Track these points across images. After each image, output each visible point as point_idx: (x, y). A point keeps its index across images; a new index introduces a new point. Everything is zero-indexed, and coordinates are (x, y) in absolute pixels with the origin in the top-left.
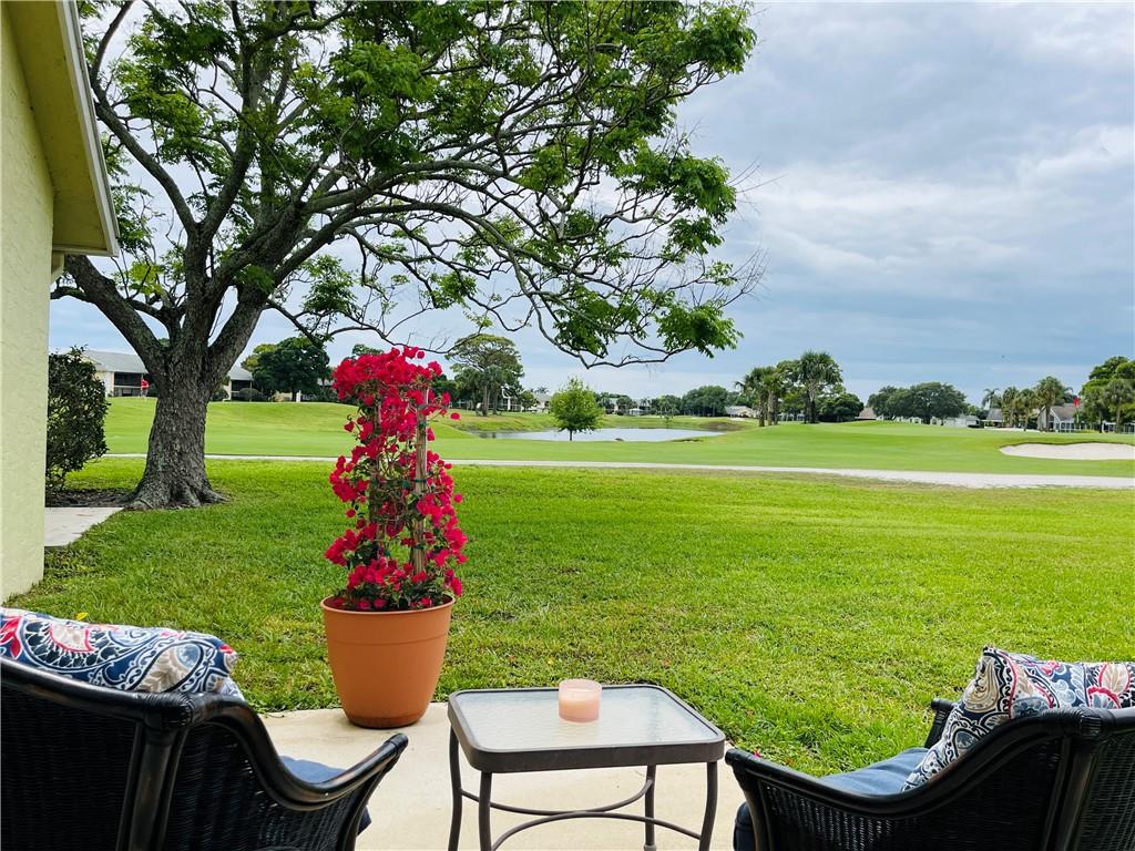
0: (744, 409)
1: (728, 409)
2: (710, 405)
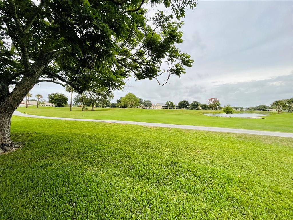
1: (266, 109)
2: (262, 109)
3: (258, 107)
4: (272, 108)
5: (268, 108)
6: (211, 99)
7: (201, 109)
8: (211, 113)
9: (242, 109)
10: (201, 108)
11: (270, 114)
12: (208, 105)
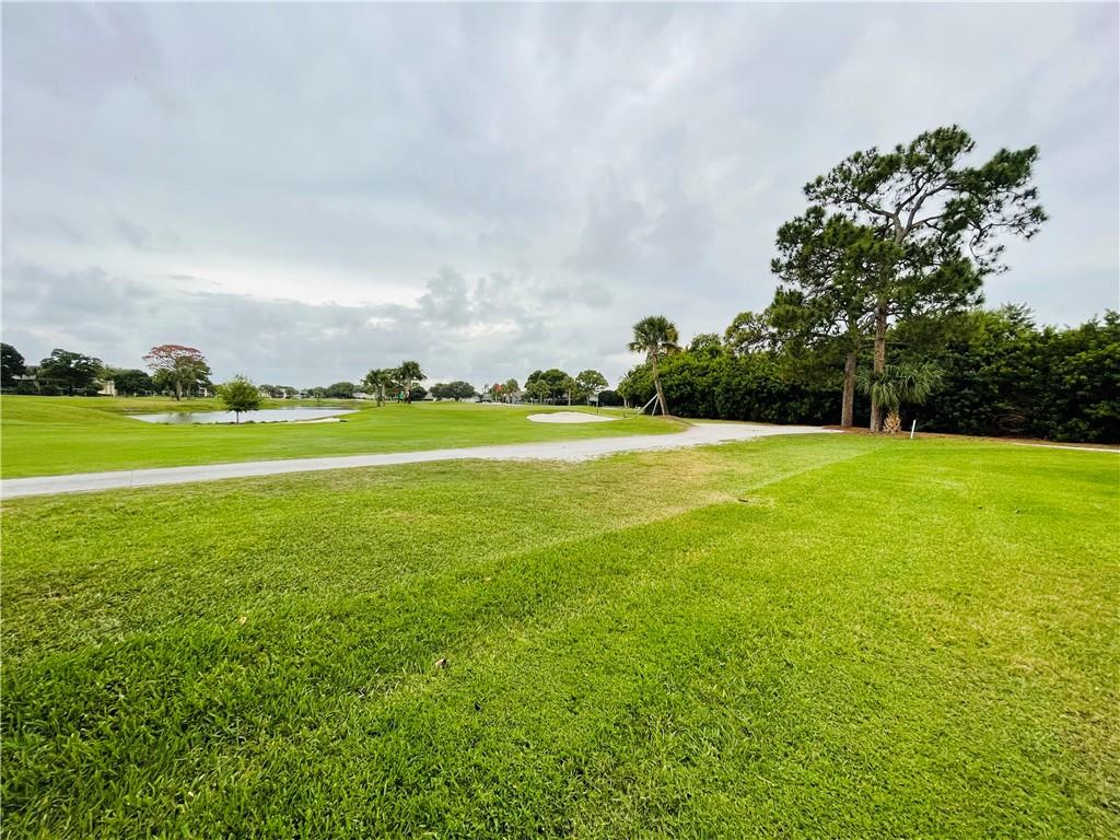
0: (364, 395)
1: (354, 395)
2: (343, 392)
3: (333, 387)
4: (366, 392)
5: (357, 391)
6: (168, 349)
7: (114, 392)
8: (170, 409)
9: (291, 392)
10: (110, 388)
11: (363, 409)
12: (151, 373)
